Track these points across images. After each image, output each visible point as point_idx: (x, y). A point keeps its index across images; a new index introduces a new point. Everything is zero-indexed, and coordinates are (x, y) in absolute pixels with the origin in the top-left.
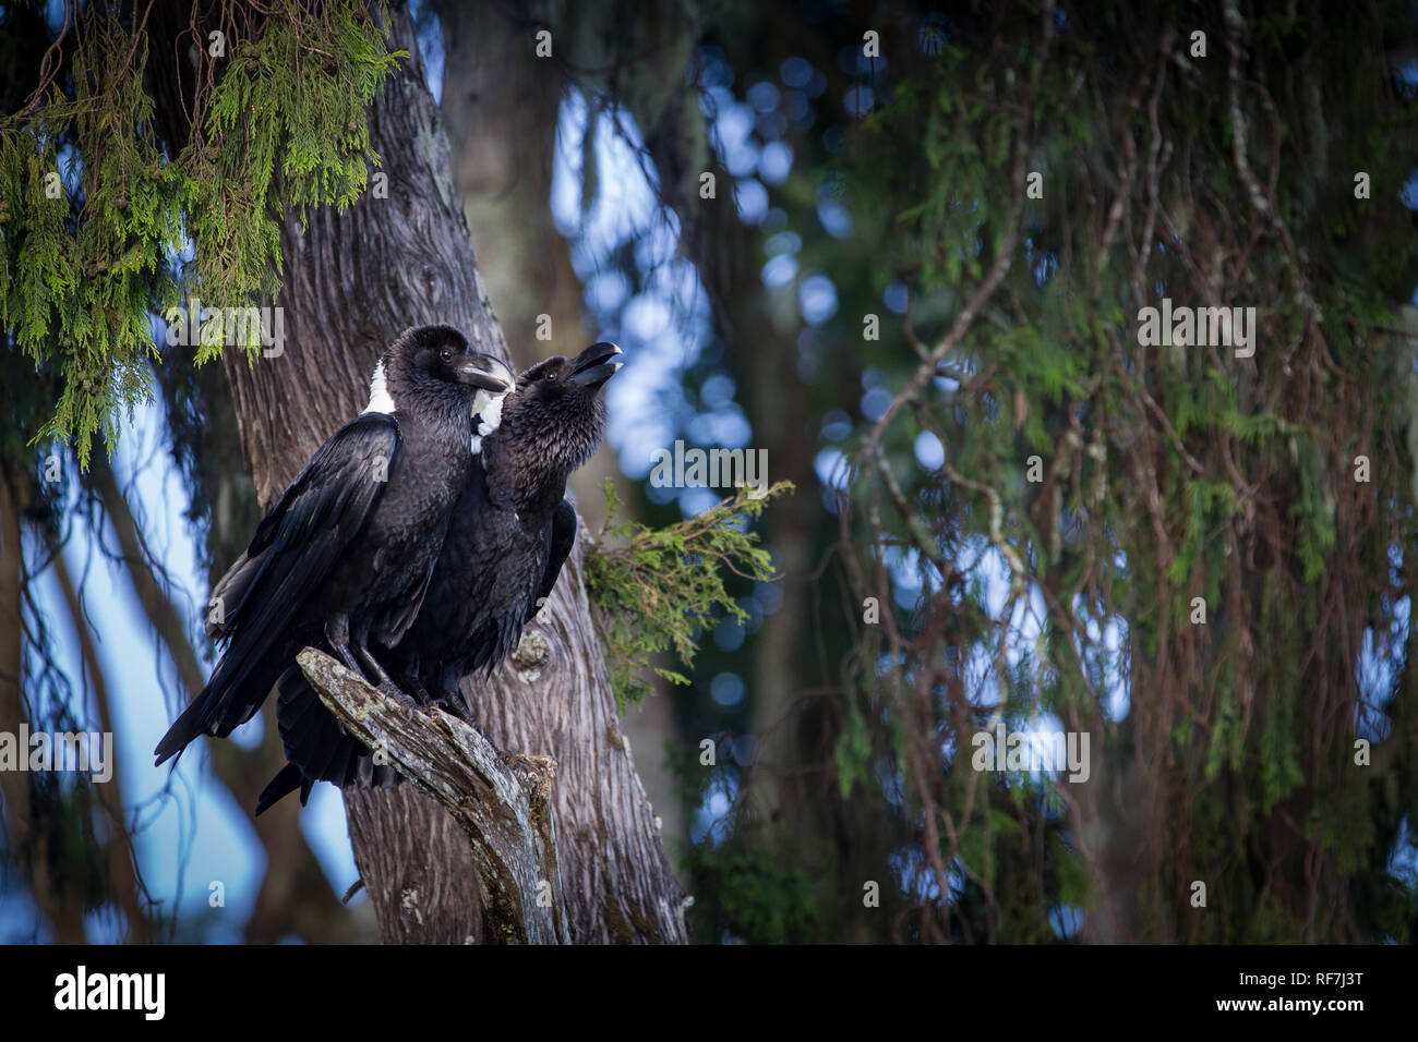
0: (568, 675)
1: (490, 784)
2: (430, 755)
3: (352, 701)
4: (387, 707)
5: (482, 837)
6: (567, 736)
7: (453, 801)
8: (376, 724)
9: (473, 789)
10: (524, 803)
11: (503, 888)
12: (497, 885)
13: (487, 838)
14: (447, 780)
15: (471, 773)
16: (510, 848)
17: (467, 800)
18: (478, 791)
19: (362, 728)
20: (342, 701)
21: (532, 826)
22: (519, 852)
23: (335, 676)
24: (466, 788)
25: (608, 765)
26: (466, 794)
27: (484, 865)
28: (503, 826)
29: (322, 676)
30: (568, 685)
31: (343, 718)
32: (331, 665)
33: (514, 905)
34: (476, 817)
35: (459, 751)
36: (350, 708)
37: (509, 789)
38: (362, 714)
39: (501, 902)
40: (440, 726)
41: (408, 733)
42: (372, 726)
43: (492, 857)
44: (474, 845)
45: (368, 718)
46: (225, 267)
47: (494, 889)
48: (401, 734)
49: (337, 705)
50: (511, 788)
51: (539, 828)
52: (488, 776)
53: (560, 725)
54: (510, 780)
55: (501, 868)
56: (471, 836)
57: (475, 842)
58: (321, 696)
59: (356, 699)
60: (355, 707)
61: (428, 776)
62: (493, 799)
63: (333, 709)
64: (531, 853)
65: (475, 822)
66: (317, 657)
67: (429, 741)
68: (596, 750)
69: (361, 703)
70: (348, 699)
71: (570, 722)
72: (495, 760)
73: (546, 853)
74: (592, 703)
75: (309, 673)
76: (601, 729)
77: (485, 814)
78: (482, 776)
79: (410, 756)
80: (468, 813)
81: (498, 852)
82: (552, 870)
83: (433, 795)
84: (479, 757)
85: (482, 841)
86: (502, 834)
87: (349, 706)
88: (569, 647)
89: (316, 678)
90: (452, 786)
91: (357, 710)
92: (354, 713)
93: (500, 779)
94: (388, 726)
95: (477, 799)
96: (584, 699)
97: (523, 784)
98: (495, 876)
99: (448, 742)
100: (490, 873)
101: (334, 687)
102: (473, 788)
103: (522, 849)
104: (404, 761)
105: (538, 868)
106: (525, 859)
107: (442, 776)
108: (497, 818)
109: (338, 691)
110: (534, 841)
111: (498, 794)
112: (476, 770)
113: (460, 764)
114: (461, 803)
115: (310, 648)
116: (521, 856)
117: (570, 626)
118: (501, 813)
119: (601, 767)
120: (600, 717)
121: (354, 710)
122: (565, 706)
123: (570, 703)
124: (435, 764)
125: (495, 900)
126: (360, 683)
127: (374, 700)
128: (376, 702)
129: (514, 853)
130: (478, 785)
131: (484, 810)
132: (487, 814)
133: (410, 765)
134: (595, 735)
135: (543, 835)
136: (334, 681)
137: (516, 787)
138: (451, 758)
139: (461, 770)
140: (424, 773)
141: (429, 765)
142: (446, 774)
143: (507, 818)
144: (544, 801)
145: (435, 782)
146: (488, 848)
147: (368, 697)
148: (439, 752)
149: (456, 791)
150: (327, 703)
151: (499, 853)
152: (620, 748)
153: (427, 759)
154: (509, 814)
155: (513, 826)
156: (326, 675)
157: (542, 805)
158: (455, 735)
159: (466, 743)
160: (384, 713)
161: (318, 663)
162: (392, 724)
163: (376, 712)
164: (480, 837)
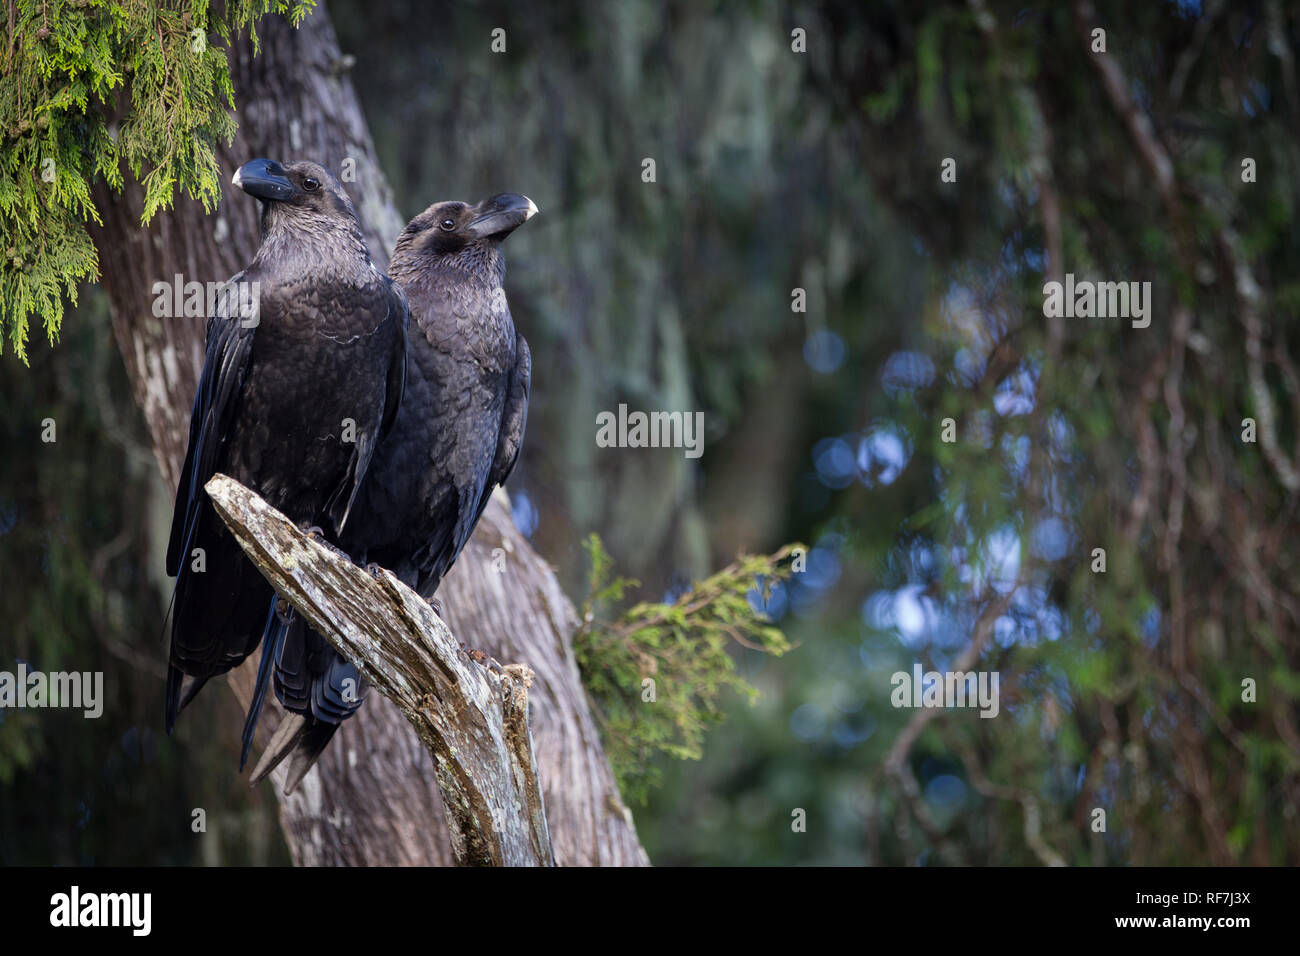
0: (556, 734)
1: (452, 677)
2: (377, 629)
3: (277, 545)
4: (319, 555)
5: (446, 749)
6: (558, 800)
7: (410, 701)
8: (307, 578)
9: (434, 685)
10: (497, 712)
11: (477, 822)
12: (469, 818)
13: (453, 750)
14: (401, 669)
15: (429, 660)
16: (482, 769)
17: (426, 699)
18: (439, 686)
19: (291, 581)
20: (264, 543)
21: (508, 747)
22: (493, 777)
23: (253, 511)
24: (424, 683)
25: (607, 831)
26: (424, 692)
27: (451, 789)
28: (472, 737)
29: (237, 509)
30: (557, 746)
31: (266, 566)
32: (248, 497)
33: (491, 848)
34: (438, 721)
35: (412, 627)
36: (274, 551)
37: (476, 688)
38: (290, 561)
39: (476, 843)
40: (386, 590)
41: (348, 595)
42: (302, 579)
43: (460, 778)
44: (437, 762)
45: (297, 568)
46: (168, 107)
47: (466, 826)
48: (339, 596)
49: (258, 547)
50: (479, 689)
51: (517, 751)
52: (450, 665)
53: (550, 786)
54: (478, 680)
55: (472, 794)
56: (434, 750)
57: (440, 758)
58: (238, 537)
59: (280, 542)
60: (280, 552)
61: (377, 659)
62: (456, 697)
63: (254, 553)
64: (509, 781)
65: (438, 727)
66: (230, 486)
67: (374, 609)
68: (593, 815)
69: (287, 548)
70: (271, 542)
71: (562, 784)
72: (458, 651)
73: (527, 788)
74: (587, 767)
75: (221, 503)
76: (598, 793)
77: (449, 719)
78: (442, 665)
79: (352, 627)
80: (428, 714)
81: (467, 771)
82: (536, 810)
83: (384, 689)
84: (438, 640)
85: (448, 756)
86: (471, 749)
87: (273, 549)
88: (557, 706)
89: (230, 510)
90: (407, 679)
91: (283, 556)
92: (280, 560)
93: (464, 674)
94: (323, 583)
95: (438, 698)
96: (576, 761)
97: (493, 687)
98: (467, 805)
99: (399, 615)
100: (460, 801)
101: (253, 523)
102: (432, 681)
103: (498, 774)
104: (345, 632)
105: (519, 806)
106: (501, 787)
107: (393, 663)
108: (463, 725)
109: (259, 529)
110: (511, 768)
111: (463, 690)
112: (434, 656)
113: (415, 646)
114: (420, 703)
115: (221, 475)
116: (497, 781)
117: (556, 687)
118: (468, 718)
119: (600, 832)
120: (596, 782)
121: (278, 556)
122: (555, 769)
123: (561, 764)
124: (384, 644)
125: (468, 842)
126: (285, 523)
127: (303, 544)
128: (305, 548)
129: (488, 777)
130: (438, 677)
131: (447, 713)
132: (451, 719)
133: (353, 639)
134: (592, 799)
135: (523, 763)
136: (252, 516)
137: (485, 690)
138: (403, 636)
139: (416, 655)
140: (372, 654)
141: (377, 644)
142: (399, 661)
143: (475, 725)
144: (521, 714)
145: (385, 670)
146: (455, 764)
147: (295, 542)
148: (387, 625)
149: (411, 686)
150: (246, 545)
151: (469, 773)
152: (620, 818)
153: (375, 636)
154: (479, 721)
155: (484, 738)
156: (242, 508)
157: (519, 720)
158: (406, 603)
159: (420, 617)
160: (317, 564)
161: (232, 492)
162: (327, 580)
163: (307, 561)
164: (444, 750)
